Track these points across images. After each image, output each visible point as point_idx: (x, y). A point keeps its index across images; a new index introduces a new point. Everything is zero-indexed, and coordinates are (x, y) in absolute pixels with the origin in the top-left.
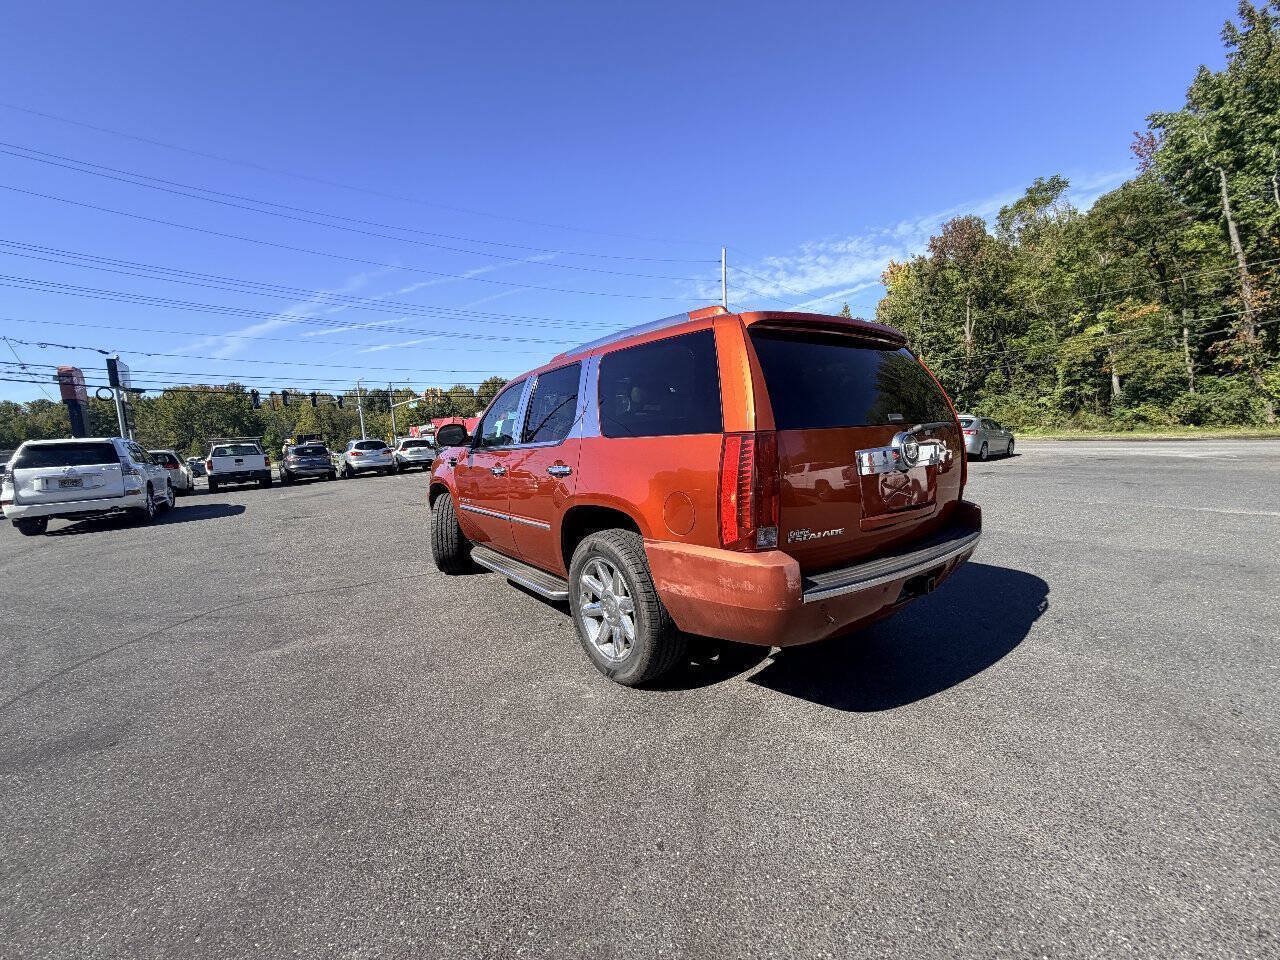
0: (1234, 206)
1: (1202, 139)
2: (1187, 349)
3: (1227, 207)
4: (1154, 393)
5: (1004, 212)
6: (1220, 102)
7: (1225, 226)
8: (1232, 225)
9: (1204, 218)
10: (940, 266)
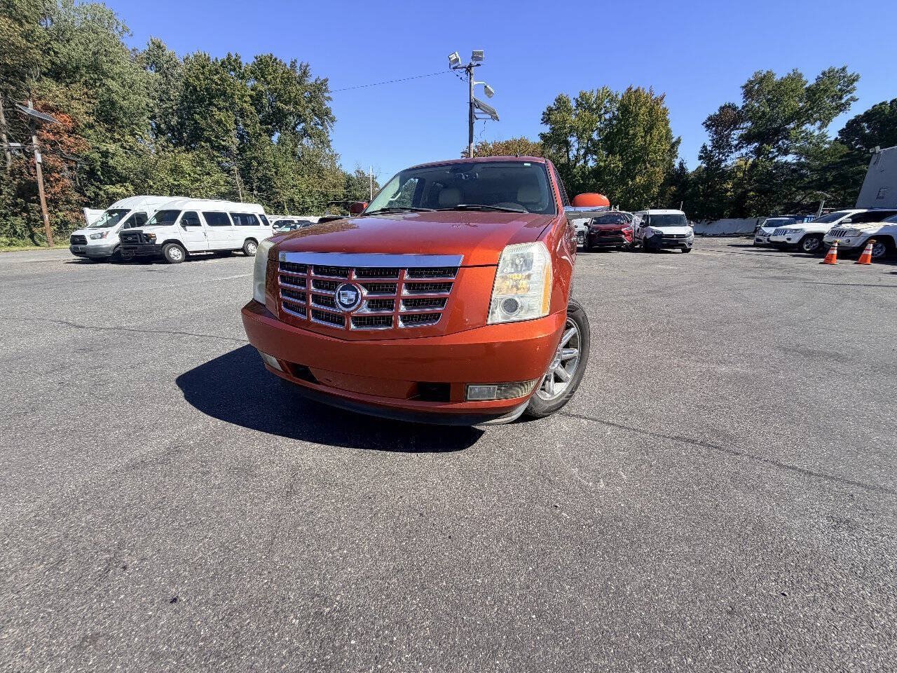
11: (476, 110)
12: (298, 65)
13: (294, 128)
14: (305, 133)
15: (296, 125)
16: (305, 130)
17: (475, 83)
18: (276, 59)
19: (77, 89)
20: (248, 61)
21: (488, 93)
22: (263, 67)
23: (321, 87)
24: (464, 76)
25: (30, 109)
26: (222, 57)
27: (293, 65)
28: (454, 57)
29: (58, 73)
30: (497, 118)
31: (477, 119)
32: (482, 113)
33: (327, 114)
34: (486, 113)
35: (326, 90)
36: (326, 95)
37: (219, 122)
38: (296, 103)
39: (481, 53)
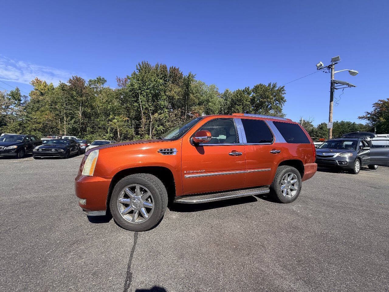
0: (141, 102)
1: (136, 86)
2: (133, 129)
3: (140, 102)
4: (129, 138)
5: (90, 81)
6: (138, 80)
7: (139, 105)
8: (141, 105)
9: (136, 101)
10: (71, 89)
11: (335, 85)
12: (272, 84)
13: (267, 107)
14: (271, 109)
15: (268, 106)
16: (271, 107)
17: (335, 72)
18: (262, 85)
19: (202, 107)
20: (251, 88)
21: (353, 74)
22: (256, 89)
23: (281, 90)
24: (327, 71)
25: (190, 114)
26: (243, 88)
27: (270, 85)
28: (318, 65)
29: (199, 104)
30: (353, 86)
31: (336, 89)
32: (341, 85)
33: (282, 99)
34: (344, 84)
35: (283, 91)
36: (283, 92)
37: (237, 109)
38: (268, 98)
39: (338, 57)
